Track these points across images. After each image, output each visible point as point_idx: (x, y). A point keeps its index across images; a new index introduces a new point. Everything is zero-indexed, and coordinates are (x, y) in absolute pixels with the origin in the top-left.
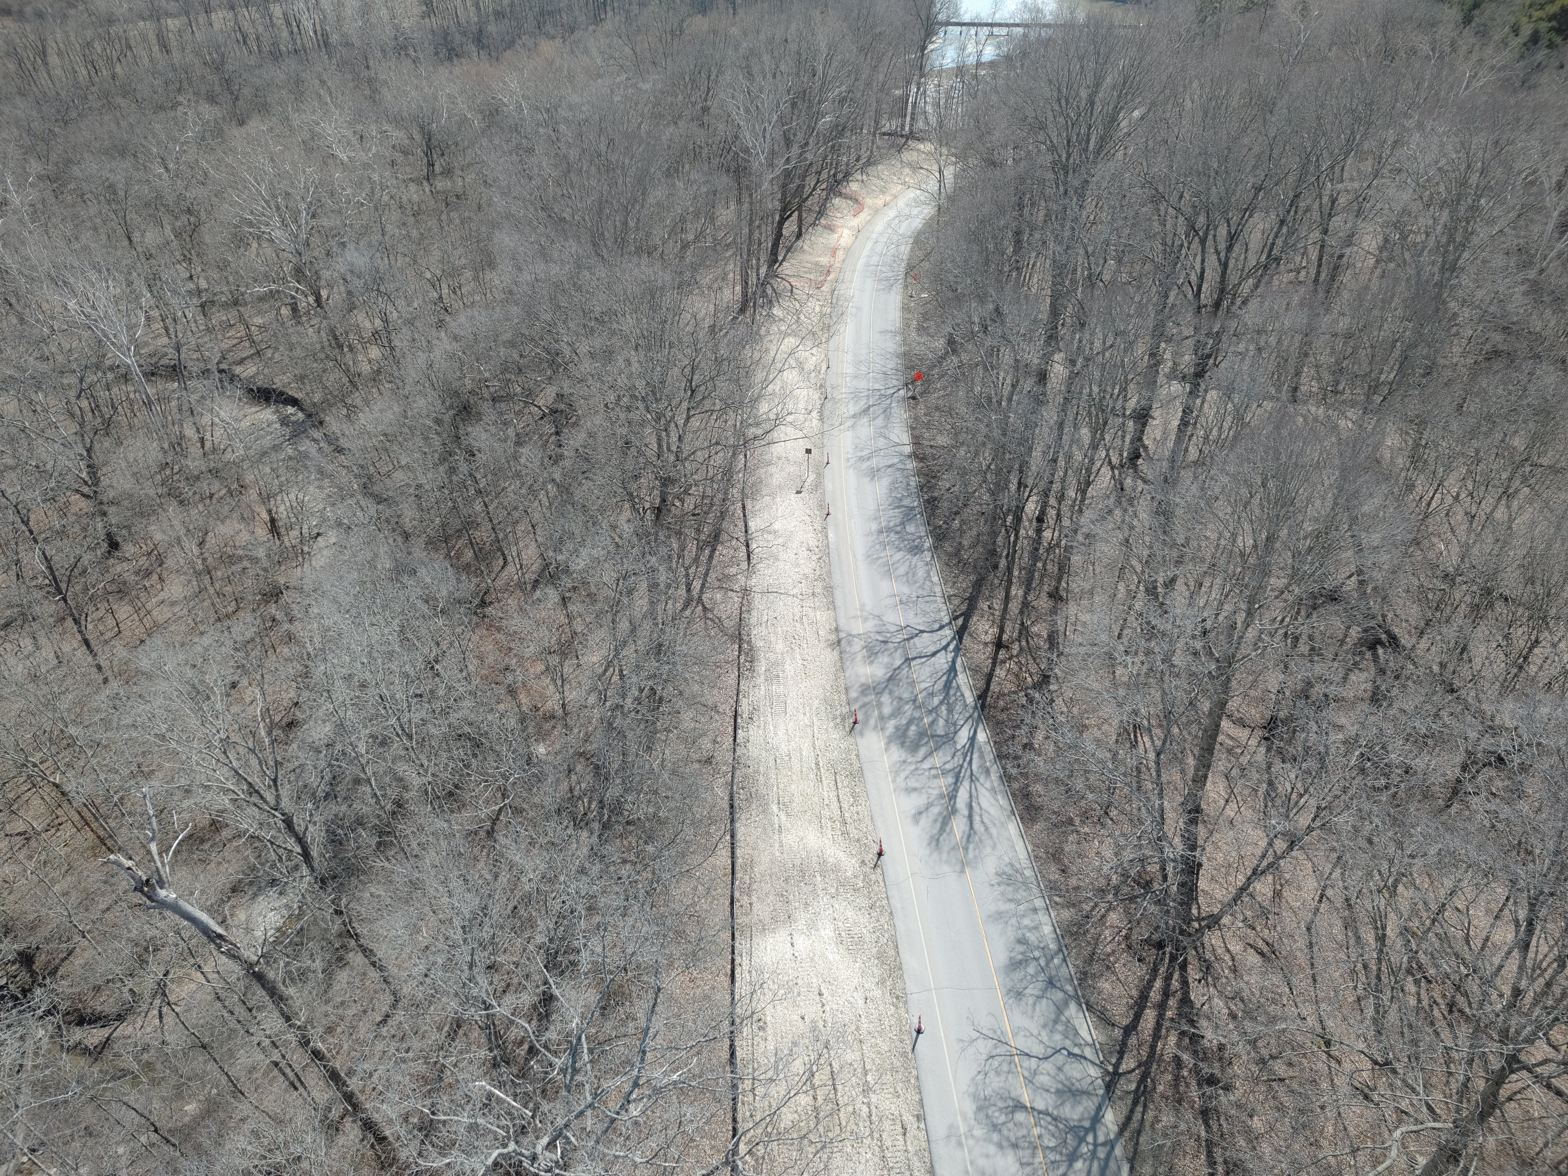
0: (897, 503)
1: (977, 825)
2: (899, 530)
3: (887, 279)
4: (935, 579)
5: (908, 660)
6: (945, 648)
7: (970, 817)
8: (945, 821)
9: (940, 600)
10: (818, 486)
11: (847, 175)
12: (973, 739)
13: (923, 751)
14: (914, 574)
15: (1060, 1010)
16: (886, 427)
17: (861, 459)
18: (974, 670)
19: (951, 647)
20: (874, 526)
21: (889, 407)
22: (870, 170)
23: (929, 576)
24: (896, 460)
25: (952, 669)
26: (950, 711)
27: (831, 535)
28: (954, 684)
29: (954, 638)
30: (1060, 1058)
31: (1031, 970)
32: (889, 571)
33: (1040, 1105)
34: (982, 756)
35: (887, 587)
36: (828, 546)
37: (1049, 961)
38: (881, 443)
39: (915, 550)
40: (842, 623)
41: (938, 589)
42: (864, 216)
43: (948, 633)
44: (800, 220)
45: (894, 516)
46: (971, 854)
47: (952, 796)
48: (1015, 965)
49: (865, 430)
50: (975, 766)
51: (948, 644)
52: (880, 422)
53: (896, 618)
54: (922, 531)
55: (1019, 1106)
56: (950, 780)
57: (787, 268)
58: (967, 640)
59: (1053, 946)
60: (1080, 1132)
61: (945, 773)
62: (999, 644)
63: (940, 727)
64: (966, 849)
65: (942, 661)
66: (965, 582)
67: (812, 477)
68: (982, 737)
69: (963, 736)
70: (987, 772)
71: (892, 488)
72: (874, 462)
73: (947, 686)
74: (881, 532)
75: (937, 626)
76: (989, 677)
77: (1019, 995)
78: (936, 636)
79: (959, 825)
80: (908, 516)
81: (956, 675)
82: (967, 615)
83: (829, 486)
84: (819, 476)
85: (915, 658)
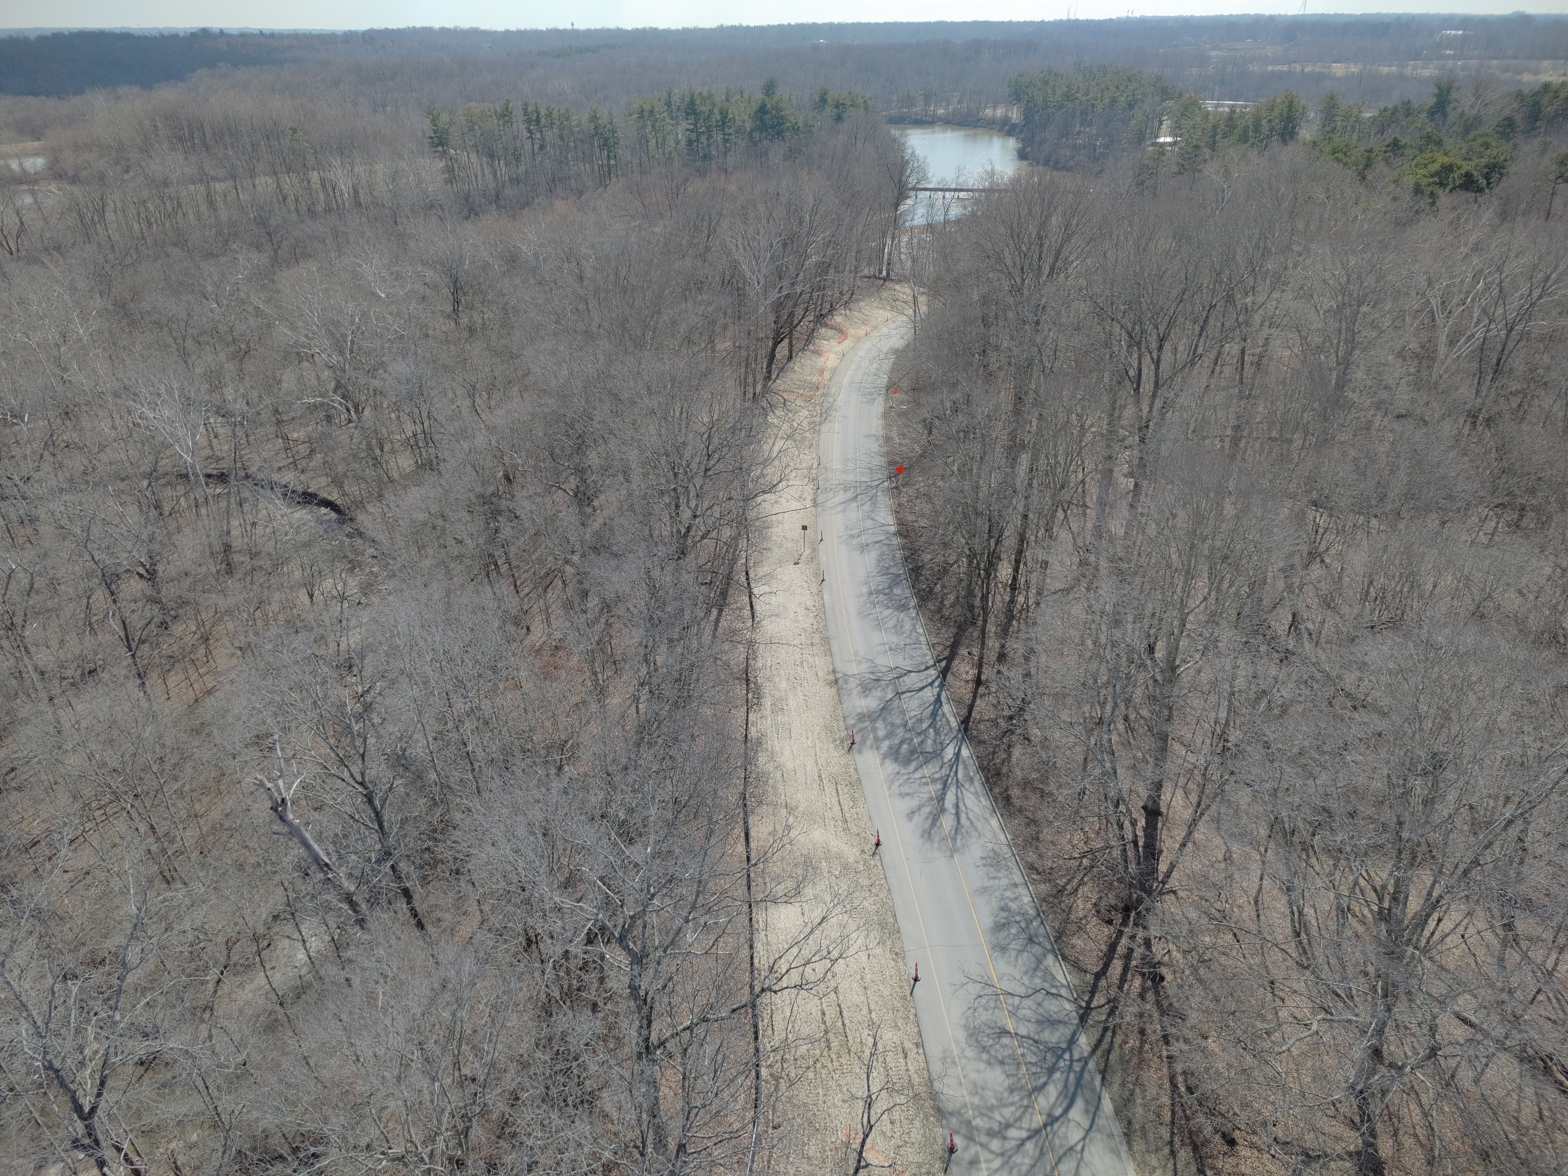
0: (884, 571)
1: (964, 820)
2: (888, 592)
3: (871, 394)
4: (921, 631)
5: (898, 694)
6: (931, 684)
7: (957, 815)
8: (935, 819)
9: (925, 647)
10: (813, 558)
11: (832, 310)
12: (958, 755)
13: (913, 765)
14: (901, 627)
15: (1039, 961)
16: (873, 511)
17: (852, 536)
18: (958, 702)
19: (936, 684)
20: (865, 589)
21: (876, 495)
22: (852, 305)
23: (915, 628)
24: (882, 537)
25: (938, 700)
26: (937, 733)
27: (826, 597)
28: (940, 712)
29: (938, 677)
30: (1040, 997)
31: (1014, 931)
32: (879, 625)
33: (1023, 1031)
34: (966, 768)
35: (877, 637)
36: (823, 606)
37: (1029, 922)
38: (869, 523)
39: (903, 608)
40: (838, 665)
41: (923, 639)
42: (847, 343)
43: (933, 672)
44: (791, 345)
45: (882, 582)
46: (959, 843)
47: (941, 799)
48: (999, 927)
49: (855, 513)
50: (960, 776)
51: (933, 682)
52: (867, 507)
53: (886, 661)
54: (908, 593)
55: (1004, 1032)
56: (939, 786)
57: (780, 384)
58: (950, 678)
59: (1032, 912)
60: (1057, 1052)
61: (934, 781)
62: (978, 682)
63: (929, 746)
64: (954, 839)
65: (929, 694)
66: (947, 634)
67: (808, 551)
68: (965, 753)
69: (949, 752)
70: (971, 780)
71: (880, 559)
72: (863, 539)
73: (934, 714)
74: (871, 594)
75: (923, 667)
76: (971, 708)
77: (1003, 949)
78: (923, 675)
79: (947, 822)
80: (895, 581)
81: (941, 705)
82: (950, 659)
83: (823, 558)
84: (814, 550)
85: (904, 693)
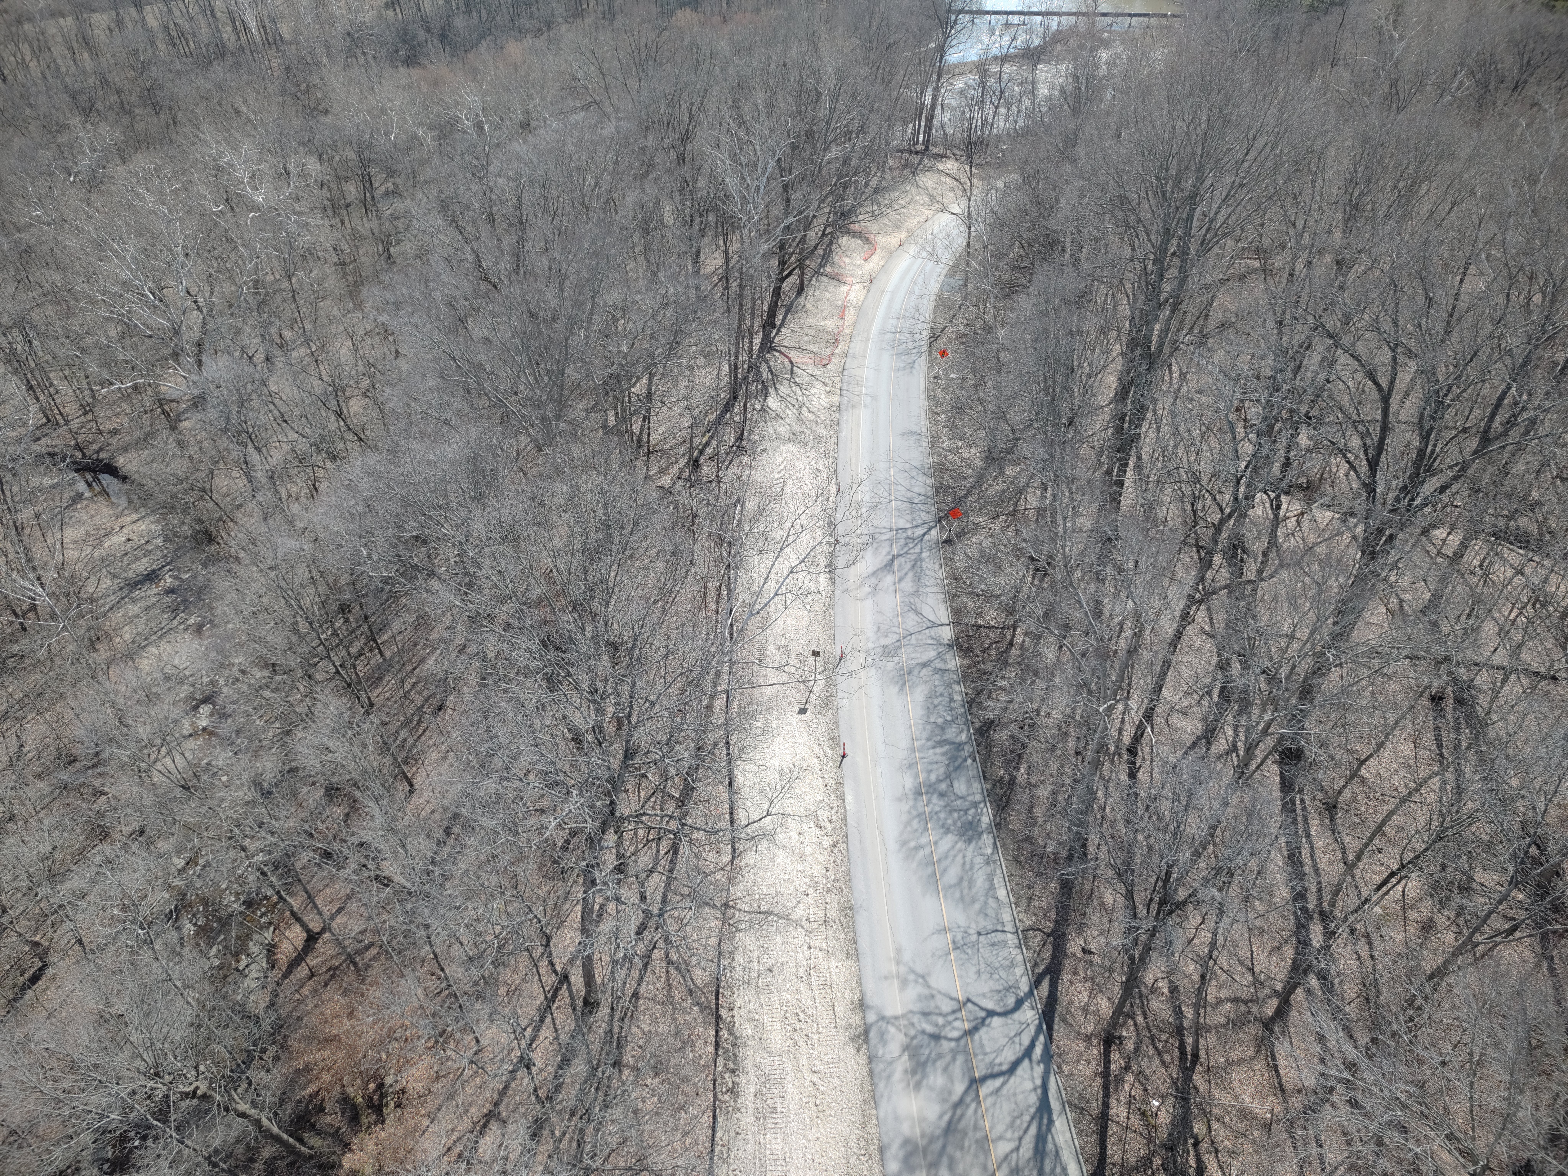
2: (943, 790)
4: (1002, 893)
6: (1028, 1053)
9: (1011, 939)
10: (828, 702)
14: (971, 882)
16: (916, 593)
18: (1079, 1106)
19: (1038, 1050)
20: (909, 783)
21: (919, 559)
23: (992, 887)
27: (849, 798)
29: (1039, 1029)
32: (933, 877)
36: (844, 820)
38: (912, 621)
39: (969, 830)
40: (869, 987)
41: (1006, 917)
42: (876, 261)
43: (1029, 1015)
45: (936, 762)
49: (889, 603)
51: (1032, 1045)
54: (977, 791)
57: (786, 337)
58: (1059, 1032)
65: (1027, 1088)
66: (1045, 897)
67: (821, 683)
71: (930, 710)
72: (904, 657)
73: (1039, 1154)
74: (918, 793)
75: (1011, 1001)
78: (1013, 1024)
80: (955, 760)
82: (1054, 972)
84: (830, 681)
85: (984, 1079)
